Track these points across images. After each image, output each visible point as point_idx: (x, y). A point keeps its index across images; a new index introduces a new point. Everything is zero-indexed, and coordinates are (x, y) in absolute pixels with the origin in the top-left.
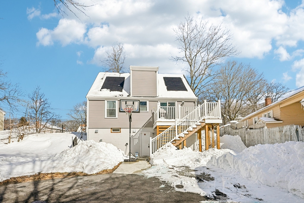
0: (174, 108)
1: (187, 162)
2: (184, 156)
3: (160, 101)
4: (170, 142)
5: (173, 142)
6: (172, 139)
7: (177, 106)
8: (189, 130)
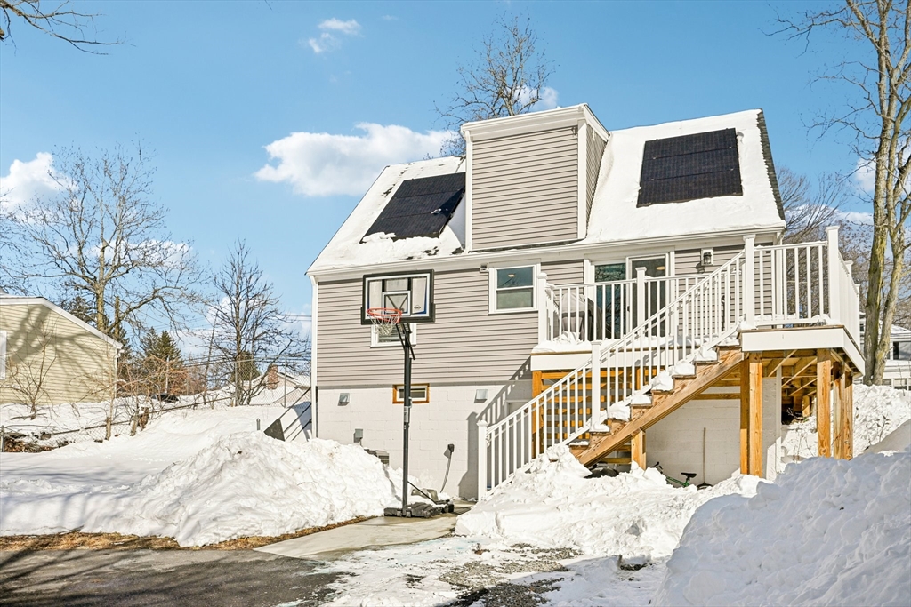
0: (663, 283)
1: (596, 531)
2: (594, 505)
3: (593, 258)
4: (563, 444)
5: (577, 444)
6: (573, 431)
7: (673, 275)
8: (654, 389)
